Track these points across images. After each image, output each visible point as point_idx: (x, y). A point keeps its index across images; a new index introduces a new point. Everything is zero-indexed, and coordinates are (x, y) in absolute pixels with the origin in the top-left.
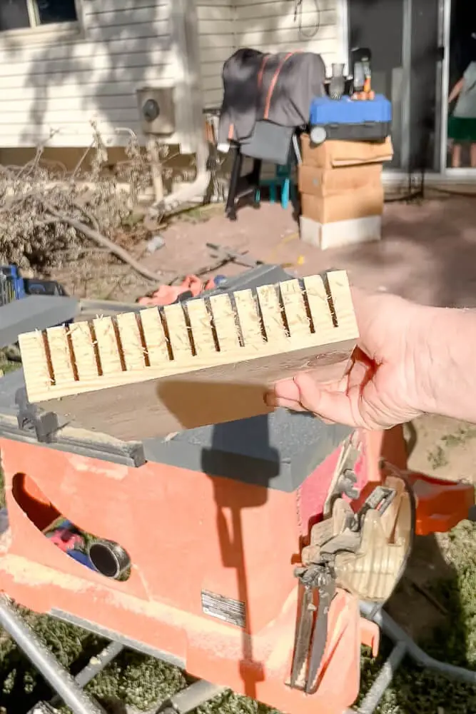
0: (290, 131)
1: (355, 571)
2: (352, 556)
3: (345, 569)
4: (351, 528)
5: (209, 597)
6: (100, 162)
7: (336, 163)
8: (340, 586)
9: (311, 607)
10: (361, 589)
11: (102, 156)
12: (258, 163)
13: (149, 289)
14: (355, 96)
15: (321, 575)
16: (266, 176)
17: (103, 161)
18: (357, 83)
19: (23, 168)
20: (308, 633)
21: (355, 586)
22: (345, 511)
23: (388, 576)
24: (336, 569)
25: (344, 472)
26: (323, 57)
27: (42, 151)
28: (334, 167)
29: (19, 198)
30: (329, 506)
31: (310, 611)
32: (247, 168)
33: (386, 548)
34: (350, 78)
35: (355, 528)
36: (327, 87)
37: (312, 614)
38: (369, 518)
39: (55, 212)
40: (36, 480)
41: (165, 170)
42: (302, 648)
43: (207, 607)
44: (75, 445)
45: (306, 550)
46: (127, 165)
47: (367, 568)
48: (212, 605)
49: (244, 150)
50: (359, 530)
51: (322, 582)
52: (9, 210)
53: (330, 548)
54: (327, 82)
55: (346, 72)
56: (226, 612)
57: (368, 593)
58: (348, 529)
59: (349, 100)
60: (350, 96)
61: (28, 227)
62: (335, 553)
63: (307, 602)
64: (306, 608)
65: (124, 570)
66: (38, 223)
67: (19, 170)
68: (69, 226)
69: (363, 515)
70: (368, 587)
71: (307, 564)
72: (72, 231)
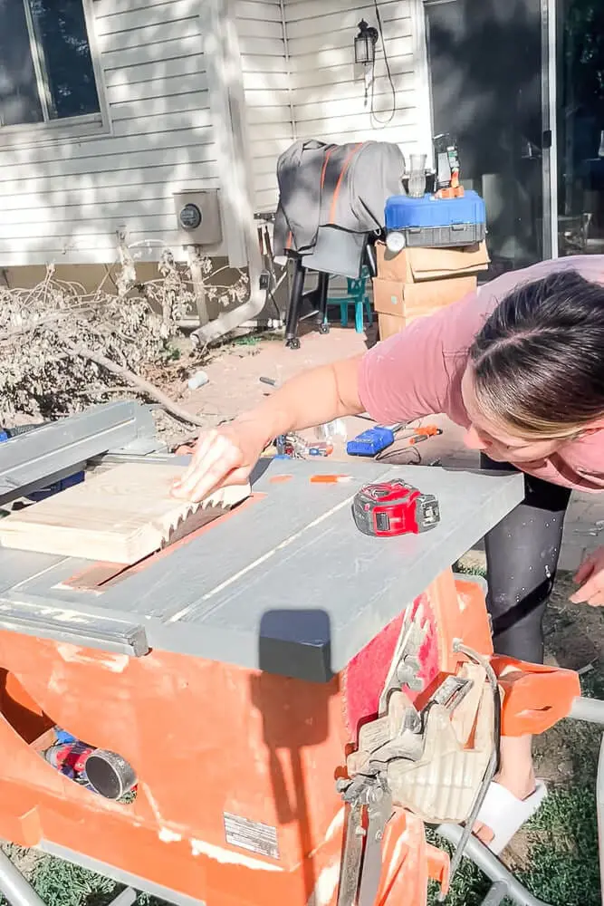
0: (362, 239)
1: (416, 784)
2: (411, 764)
3: (400, 781)
4: (412, 728)
5: (234, 822)
6: (127, 281)
7: (418, 276)
8: (398, 804)
9: (359, 830)
10: (426, 806)
11: (129, 274)
12: (324, 278)
13: (188, 436)
14: (440, 193)
15: (369, 788)
16: (335, 294)
17: (131, 281)
18: (443, 177)
19: (32, 291)
20: (356, 866)
21: (417, 803)
22: (405, 708)
23: (464, 790)
24: (389, 780)
25: (404, 658)
26: (400, 146)
27: (53, 270)
28: (416, 281)
29: (28, 328)
30: (385, 702)
31: (358, 835)
32: (312, 285)
33: (461, 754)
34: (434, 172)
35: (418, 729)
36: (405, 183)
37: (361, 839)
38: (435, 716)
39: (72, 344)
40: (19, 676)
41: (208, 289)
42: (349, 883)
43: (232, 834)
44: (62, 630)
45: (352, 756)
46: (162, 284)
47: (433, 780)
48: (238, 832)
49: (306, 262)
50: (422, 732)
51: (370, 798)
52: (15, 342)
53: (383, 754)
54: (405, 177)
55: (429, 165)
56: (256, 841)
57: (437, 812)
58: (408, 731)
59: (432, 198)
60: (433, 192)
61: (40, 363)
62: (389, 761)
63: (355, 824)
64: (352, 832)
65: (128, 790)
66: (50, 358)
67: (28, 293)
68: (89, 362)
69: (427, 712)
70: (436, 804)
71: (354, 776)
72: (95, 368)
